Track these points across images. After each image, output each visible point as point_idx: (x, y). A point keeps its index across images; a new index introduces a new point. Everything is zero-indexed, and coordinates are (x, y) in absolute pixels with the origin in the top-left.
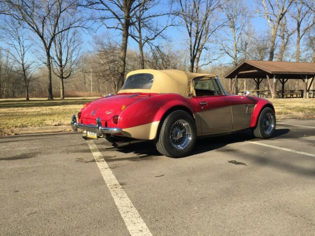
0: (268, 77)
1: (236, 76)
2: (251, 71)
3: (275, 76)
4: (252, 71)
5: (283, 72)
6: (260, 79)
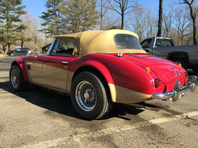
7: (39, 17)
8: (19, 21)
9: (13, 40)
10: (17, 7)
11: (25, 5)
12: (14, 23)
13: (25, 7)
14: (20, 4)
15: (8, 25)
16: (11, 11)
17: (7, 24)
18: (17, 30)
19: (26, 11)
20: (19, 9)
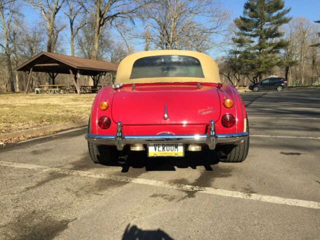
0: (71, 71)
1: (31, 69)
2: (50, 65)
3: (79, 71)
4: (52, 65)
5: (86, 68)
6: (55, 74)
7: (316, 22)
8: (278, 35)
9: (266, 67)
10: (275, 14)
11: (288, 9)
12: (269, 40)
13: (289, 11)
14: (281, 8)
15: (260, 44)
16: (266, 23)
17: (258, 44)
18: (274, 50)
19: (289, 18)
20: (278, 16)
